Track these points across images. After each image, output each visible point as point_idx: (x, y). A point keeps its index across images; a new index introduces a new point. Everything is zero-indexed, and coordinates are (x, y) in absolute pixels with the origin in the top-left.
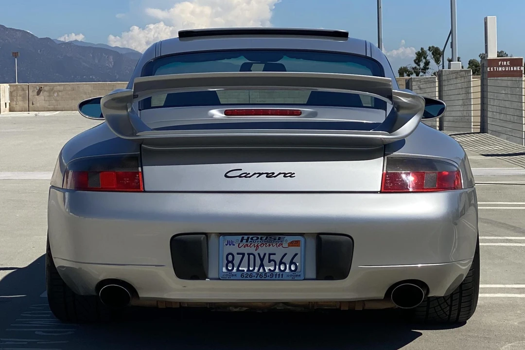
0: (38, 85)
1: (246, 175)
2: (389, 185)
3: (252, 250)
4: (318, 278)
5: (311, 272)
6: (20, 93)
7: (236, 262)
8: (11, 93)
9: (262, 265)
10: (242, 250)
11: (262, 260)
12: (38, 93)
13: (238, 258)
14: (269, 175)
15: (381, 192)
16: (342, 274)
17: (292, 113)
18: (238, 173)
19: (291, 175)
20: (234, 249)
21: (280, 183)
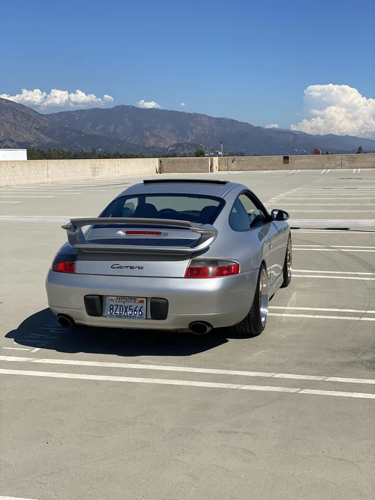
0: (232, 157)
1: (121, 267)
2: (189, 274)
3: (122, 304)
4: (152, 319)
5: (149, 316)
6: (224, 161)
7: (114, 309)
8: (219, 162)
9: (126, 311)
10: (117, 304)
11: (126, 309)
12: (233, 162)
13: (115, 307)
14: (131, 268)
15: (185, 278)
16: (164, 317)
17: (157, 233)
18: (117, 266)
19: (142, 268)
20: (114, 303)
21: (136, 272)
